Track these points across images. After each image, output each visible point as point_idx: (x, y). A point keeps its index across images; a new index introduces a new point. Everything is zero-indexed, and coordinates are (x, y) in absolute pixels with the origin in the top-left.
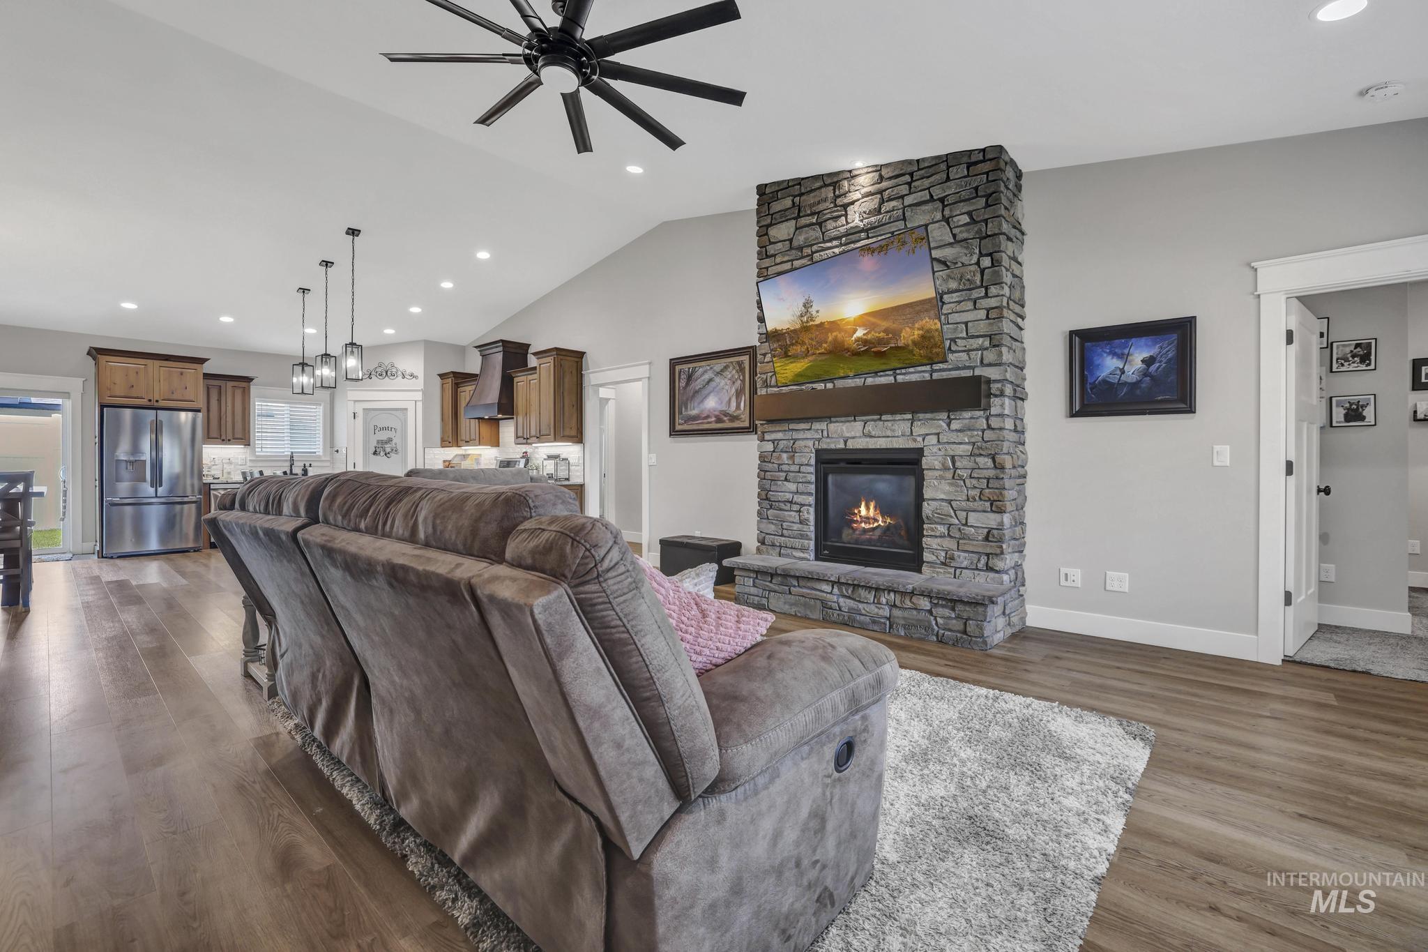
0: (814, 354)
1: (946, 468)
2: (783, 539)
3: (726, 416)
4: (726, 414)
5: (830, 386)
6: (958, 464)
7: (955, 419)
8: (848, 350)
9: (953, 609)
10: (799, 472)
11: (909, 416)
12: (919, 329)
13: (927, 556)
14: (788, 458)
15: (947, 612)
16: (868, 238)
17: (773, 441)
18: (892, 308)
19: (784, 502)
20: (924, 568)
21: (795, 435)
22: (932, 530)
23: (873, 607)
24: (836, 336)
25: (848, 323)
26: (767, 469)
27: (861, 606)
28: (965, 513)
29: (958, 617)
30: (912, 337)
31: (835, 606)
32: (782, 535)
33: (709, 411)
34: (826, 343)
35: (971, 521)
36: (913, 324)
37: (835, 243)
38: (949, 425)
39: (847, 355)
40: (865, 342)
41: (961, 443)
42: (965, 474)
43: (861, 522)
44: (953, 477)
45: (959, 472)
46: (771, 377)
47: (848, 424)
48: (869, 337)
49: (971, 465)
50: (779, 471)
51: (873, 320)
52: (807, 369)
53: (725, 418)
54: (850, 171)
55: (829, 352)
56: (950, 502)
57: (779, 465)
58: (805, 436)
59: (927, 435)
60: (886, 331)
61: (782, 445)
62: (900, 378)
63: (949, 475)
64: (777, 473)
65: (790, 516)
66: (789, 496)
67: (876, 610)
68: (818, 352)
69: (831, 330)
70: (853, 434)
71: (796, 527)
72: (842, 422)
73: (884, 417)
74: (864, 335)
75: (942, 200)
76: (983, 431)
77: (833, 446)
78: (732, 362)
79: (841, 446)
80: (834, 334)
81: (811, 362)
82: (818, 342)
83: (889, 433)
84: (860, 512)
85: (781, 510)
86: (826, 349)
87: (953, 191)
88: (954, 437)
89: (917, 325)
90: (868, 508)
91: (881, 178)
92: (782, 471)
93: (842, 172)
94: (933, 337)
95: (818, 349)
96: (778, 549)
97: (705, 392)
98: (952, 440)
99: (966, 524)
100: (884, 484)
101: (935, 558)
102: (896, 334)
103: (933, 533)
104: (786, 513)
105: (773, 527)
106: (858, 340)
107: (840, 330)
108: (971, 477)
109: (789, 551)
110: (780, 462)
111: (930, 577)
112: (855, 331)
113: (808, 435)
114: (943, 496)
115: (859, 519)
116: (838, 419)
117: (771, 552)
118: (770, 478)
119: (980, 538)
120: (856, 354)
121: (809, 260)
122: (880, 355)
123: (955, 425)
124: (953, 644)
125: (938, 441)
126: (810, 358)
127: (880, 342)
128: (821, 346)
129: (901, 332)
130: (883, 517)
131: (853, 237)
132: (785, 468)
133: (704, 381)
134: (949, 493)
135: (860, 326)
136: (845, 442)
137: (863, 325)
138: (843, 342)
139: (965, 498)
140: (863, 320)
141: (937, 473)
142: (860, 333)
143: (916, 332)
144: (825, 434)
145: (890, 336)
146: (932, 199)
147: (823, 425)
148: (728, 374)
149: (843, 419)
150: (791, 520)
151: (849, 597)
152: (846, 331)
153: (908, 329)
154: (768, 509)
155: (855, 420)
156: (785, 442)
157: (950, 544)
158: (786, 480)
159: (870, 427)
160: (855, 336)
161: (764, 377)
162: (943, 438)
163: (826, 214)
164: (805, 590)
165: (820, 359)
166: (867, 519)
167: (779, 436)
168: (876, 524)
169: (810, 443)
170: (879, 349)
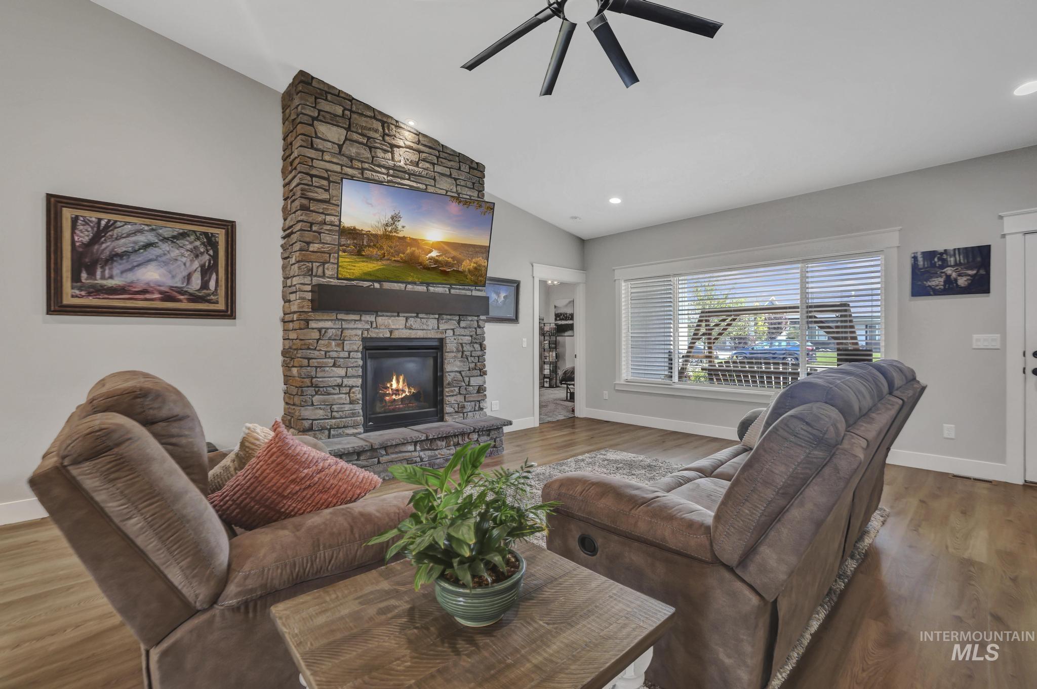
0: (388, 259)
1: (458, 351)
2: (334, 421)
3: (183, 295)
4: (181, 292)
5: (377, 285)
6: (465, 349)
7: (464, 320)
8: (421, 264)
9: (489, 435)
10: (349, 358)
11: (438, 316)
12: (474, 263)
13: (448, 409)
14: (335, 346)
15: (485, 438)
16: (409, 179)
17: (320, 330)
18: (462, 244)
19: (333, 387)
20: (447, 417)
21: (345, 325)
22: (452, 391)
23: (445, 450)
24: (414, 251)
25: (427, 244)
26: (312, 356)
27: (437, 452)
28: (468, 378)
29: (491, 439)
30: (468, 267)
31: (418, 459)
32: (333, 418)
33: (148, 284)
34: (404, 253)
35: (472, 383)
36: (472, 258)
37: (384, 170)
38: (459, 324)
39: (419, 267)
40: (436, 261)
41: (465, 336)
42: (468, 354)
43: (392, 395)
44: (462, 357)
45: (465, 353)
46: (318, 267)
47: (393, 318)
48: (441, 259)
49: (472, 349)
50: (326, 357)
51: (446, 248)
52: (378, 270)
53: (182, 297)
54: (397, 122)
55: (405, 262)
56: (460, 372)
57: (326, 352)
58: (355, 327)
59: (448, 329)
60: (453, 258)
61: (329, 333)
62: (453, 291)
63: (460, 355)
64: (324, 360)
65: (341, 398)
66: (339, 381)
67: (448, 451)
68: (393, 259)
69: (411, 245)
70: (397, 327)
71: (347, 407)
72: (387, 316)
73: (420, 315)
74: (437, 256)
75: (456, 179)
76: (476, 329)
77: (381, 336)
78: (194, 232)
79: (388, 335)
80: (414, 249)
81: (384, 265)
82: (396, 251)
83: (425, 327)
84: (391, 385)
85: (329, 394)
86: (402, 258)
87: (463, 178)
88: (462, 332)
89: (474, 260)
90: (398, 382)
91: (419, 142)
92: (330, 358)
93: (392, 118)
94: (481, 270)
95: (394, 257)
96: (327, 432)
97: (136, 259)
98: (462, 334)
99: (469, 385)
100: (411, 365)
101: (452, 409)
102: (460, 262)
103: (452, 394)
104: (336, 397)
105: (321, 412)
106: (431, 258)
107: (419, 247)
108: (471, 356)
109: (340, 431)
110: (329, 349)
111: (452, 422)
112: (431, 251)
113: (359, 325)
114: (457, 369)
115: (391, 392)
116: (385, 314)
117: (320, 436)
118: (316, 364)
119: (475, 392)
120: (427, 268)
121: (359, 173)
122: (445, 273)
123: (463, 324)
124: (490, 456)
125: (454, 334)
126: (384, 262)
127: (447, 264)
128: (398, 255)
129: (463, 261)
130: (409, 388)
131: (400, 174)
132: (334, 354)
133: (135, 243)
134: (458, 367)
135: (435, 249)
136: (391, 332)
137: (439, 249)
138: (419, 256)
139: (468, 369)
140: (439, 246)
141: (453, 354)
142: (434, 254)
143: (472, 265)
144: (374, 325)
145: (455, 262)
146: (450, 176)
147: (372, 318)
148: (187, 244)
149: (389, 314)
150: (342, 401)
151: (429, 449)
152: (423, 250)
153: (468, 261)
154: (313, 396)
155: (398, 316)
156: (334, 331)
157: (460, 398)
158: (334, 365)
159: (411, 321)
160: (430, 255)
161: (310, 265)
162: (457, 333)
163: (377, 143)
164: (393, 456)
165: (395, 265)
166: (397, 392)
167: (328, 324)
168: (404, 395)
169: (360, 332)
170: (444, 269)
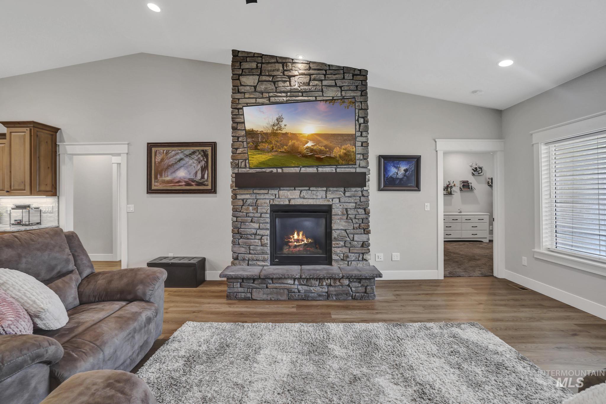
0: (276, 151)
1: (343, 214)
2: (251, 256)
5: (280, 171)
6: (349, 212)
7: (348, 191)
8: (300, 153)
10: (261, 217)
11: (325, 189)
12: (344, 149)
13: (334, 257)
14: (253, 209)
17: (243, 200)
18: (332, 134)
19: (251, 234)
21: (258, 197)
22: (337, 244)
24: (294, 143)
25: (303, 137)
26: (238, 215)
28: (352, 235)
30: (339, 153)
34: (287, 146)
35: (356, 239)
36: (341, 146)
38: (344, 194)
39: (299, 156)
40: (311, 150)
41: (350, 203)
42: (352, 216)
44: (347, 219)
45: (350, 216)
47: (291, 191)
48: (315, 148)
49: (356, 213)
50: (247, 217)
51: (319, 138)
52: (269, 160)
55: (288, 152)
56: (345, 230)
57: (247, 213)
58: (264, 197)
59: (335, 198)
60: (326, 146)
61: (249, 202)
63: (345, 217)
64: (245, 218)
65: (255, 242)
66: (254, 231)
68: (280, 150)
69: (291, 139)
70: (294, 197)
72: (287, 190)
73: (311, 189)
74: (312, 146)
76: (360, 197)
77: (282, 203)
79: (287, 203)
80: (294, 141)
81: (273, 156)
82: (281, 144)
83: (315, 197)
84: (294, 237)
85: (248, 239)
86: (285, 150)
88: (347, 200)
89: (343, 147)
90: (298, 235)
92: (249, 217)
94: (350, 155)
95: (280, 149)
96: (246, 262)
97: (177, 166)
98: (347, 201)
99: (353, 241)
100: (308, 222)
102: (331, 149)
103: (337, 246)
104: (252, 241)
105: (243, 249)
106: (307, 148)
107: (298, 140)
108: (355, 218)
110: (248, 212)
112: (307, 142)
113: (267, 196)
114: (342, 228)
115: (293, 241)
116: (285, 188)
118: (240, 221)
119: (359, 246)
120: (305, 156)
122: (319, 159)
123: (347, 194)
125: (340, 201)
126: (273, 154)
127: (321, 152)
128: (283, 147)
129: (334, 149)
130: (307, 239)
132: (251, 215)
133: (176, 159)
134: (345, 226)
135: (310, 140)
136: (289, 201)
137: (313, 140)
138: (298, 147)
139: (352, 228)
140: (313, 137)
141: (339, 217)
142: (310, 144)
143: (342, 151)
144: (277, 196)
145: (328, 150)
147: (276, 192)
149: (288, 188)
150: (256, 244)
152: (301, 141)
153: (338, 148)
154: (239, 239)
155: (295, 189)
156: (251, 200)
157: (346, 250)
158: (252, 221)
159: (304, 193)
160: (306, 145)
161: (237, 162)
162: (342, 200)
165: (281, 155)
166: (298, 241)
167: (247, 196)
168: (302, 243)
169: (268, 201)
170: (319, 156)
